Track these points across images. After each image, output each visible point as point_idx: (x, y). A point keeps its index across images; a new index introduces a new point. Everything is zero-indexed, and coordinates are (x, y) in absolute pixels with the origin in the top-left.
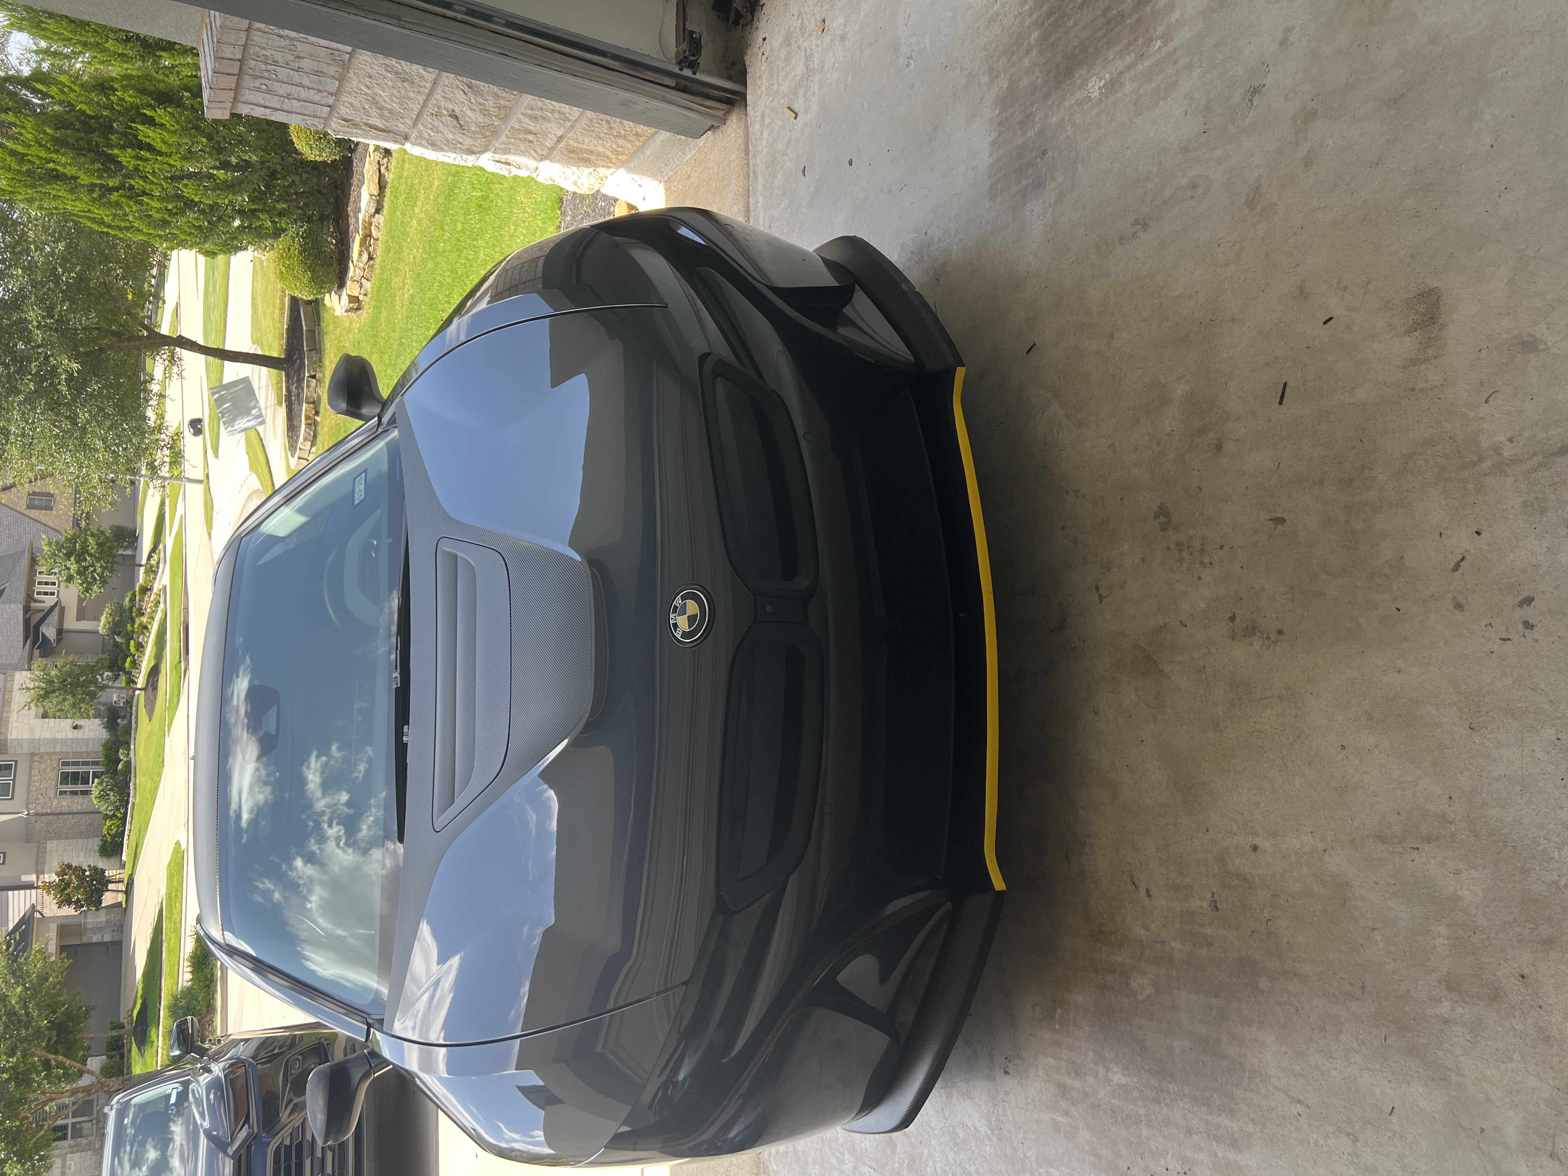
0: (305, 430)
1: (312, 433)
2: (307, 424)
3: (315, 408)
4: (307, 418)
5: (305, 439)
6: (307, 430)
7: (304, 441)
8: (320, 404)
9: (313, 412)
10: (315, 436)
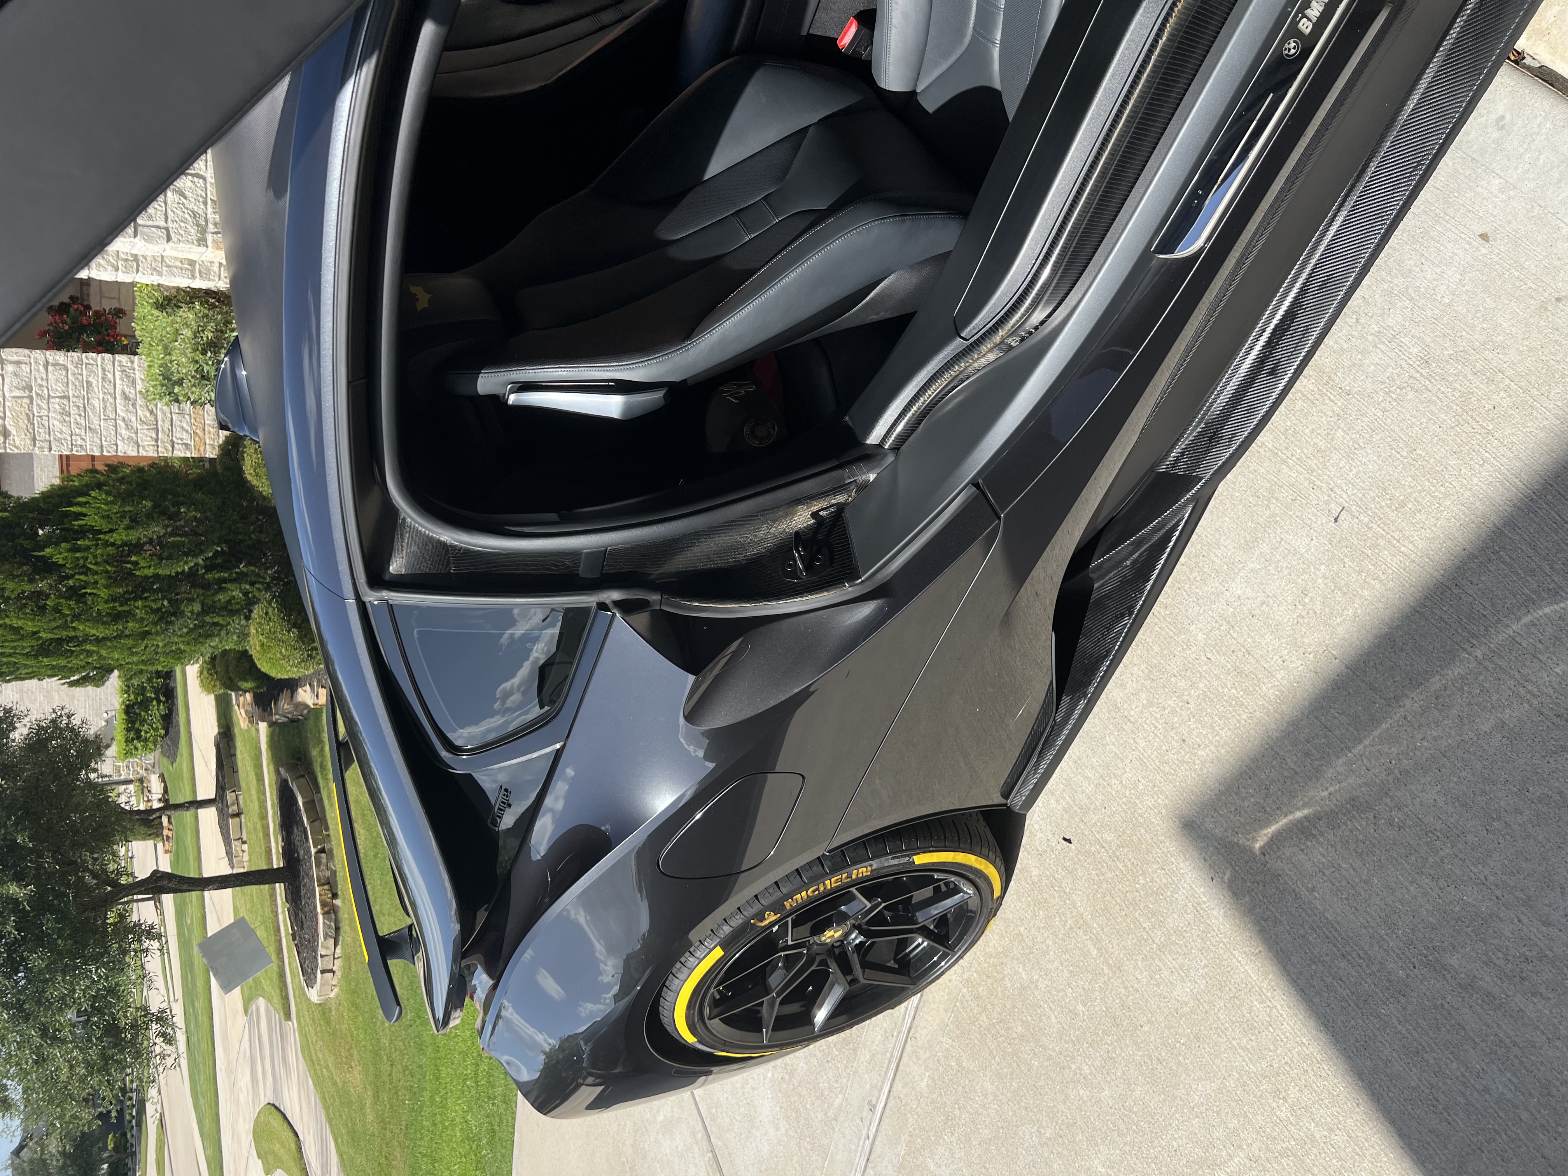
0: (324, 923)
1: (333, 924)
2: (325, 914)
3: (331, 890)
4: (324, 904)
5: (326, 936)
6: (326, 921)
7: (325, 939)
8: (336, 882)
9: (330, 895)
10: (337, 929)
